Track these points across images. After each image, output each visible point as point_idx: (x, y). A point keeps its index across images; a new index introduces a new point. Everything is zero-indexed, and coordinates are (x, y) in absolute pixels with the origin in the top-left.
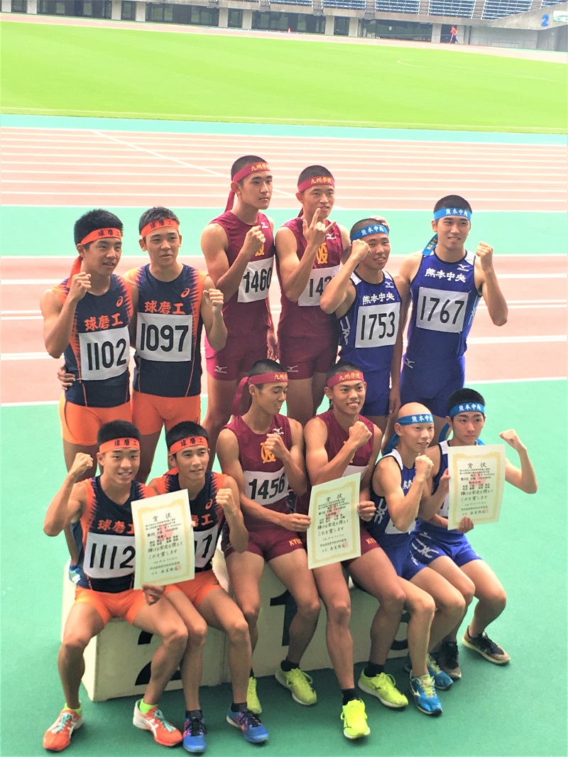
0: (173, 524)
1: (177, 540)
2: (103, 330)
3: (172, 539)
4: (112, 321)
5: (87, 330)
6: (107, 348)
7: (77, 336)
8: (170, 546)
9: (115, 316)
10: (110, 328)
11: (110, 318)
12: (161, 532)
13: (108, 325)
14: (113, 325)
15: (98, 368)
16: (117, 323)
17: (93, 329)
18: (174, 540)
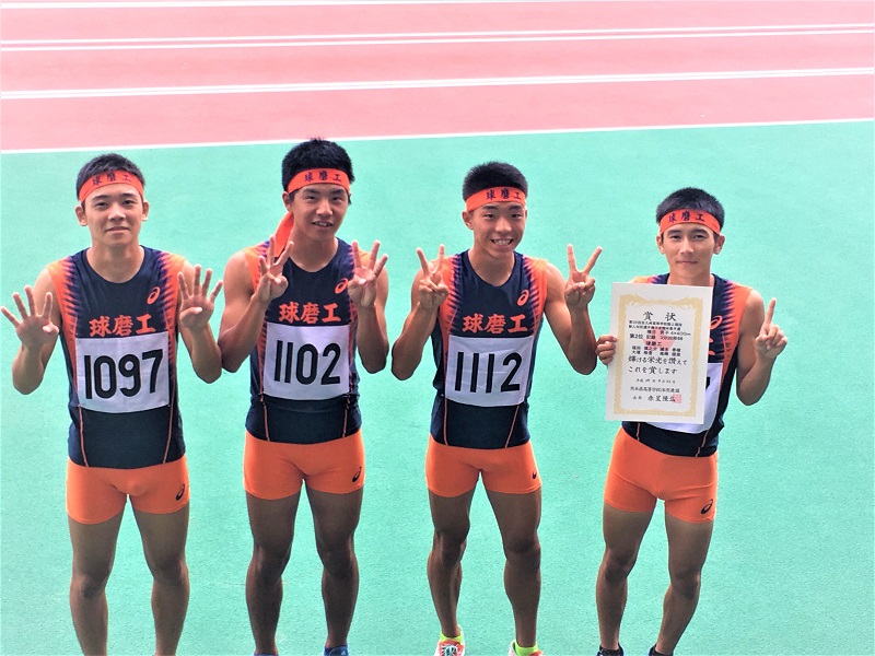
0: (676, 331)
1: (679, 355)
2: (306, 324)
3: (670, 352)
4: (324, 313)
5: (281, 319)
6: (308, 355)
7: (265, 326)
8: (665, 360)
9: (331, 308)
10: (320, 323)
11: (321, 308)
12: (653, 337)
13: (316, 319)
14: (325, 320)
15: (288, 380)
16: (331, 318)
17: (291, 321)
18: (674, 354)
